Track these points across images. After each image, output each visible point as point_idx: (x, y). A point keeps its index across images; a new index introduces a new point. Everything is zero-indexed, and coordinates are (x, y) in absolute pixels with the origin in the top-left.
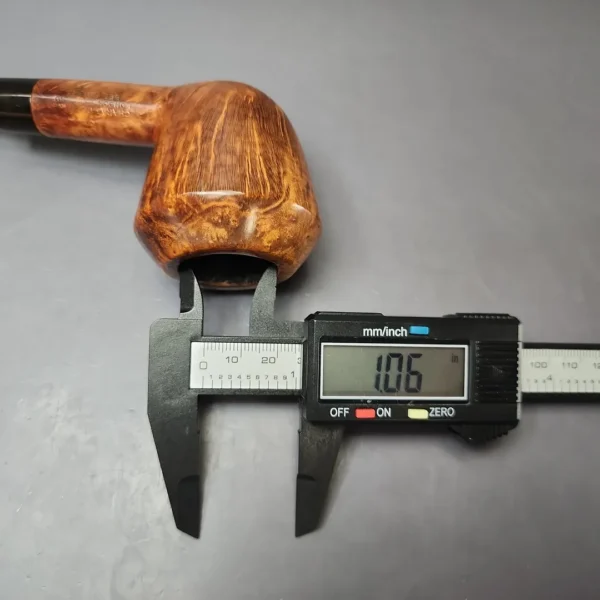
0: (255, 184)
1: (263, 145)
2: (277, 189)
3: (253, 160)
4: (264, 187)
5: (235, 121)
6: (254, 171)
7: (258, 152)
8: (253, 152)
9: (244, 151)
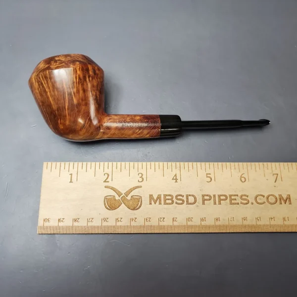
0: (46, 77)
1: (48, 98)
2: (38, 78)
3: (49, 88)
4: (42, 78)
5: (61, 106)
6: (48, 83)
7: (48, 93)
8: (50, 92)
9: (54, 91)
